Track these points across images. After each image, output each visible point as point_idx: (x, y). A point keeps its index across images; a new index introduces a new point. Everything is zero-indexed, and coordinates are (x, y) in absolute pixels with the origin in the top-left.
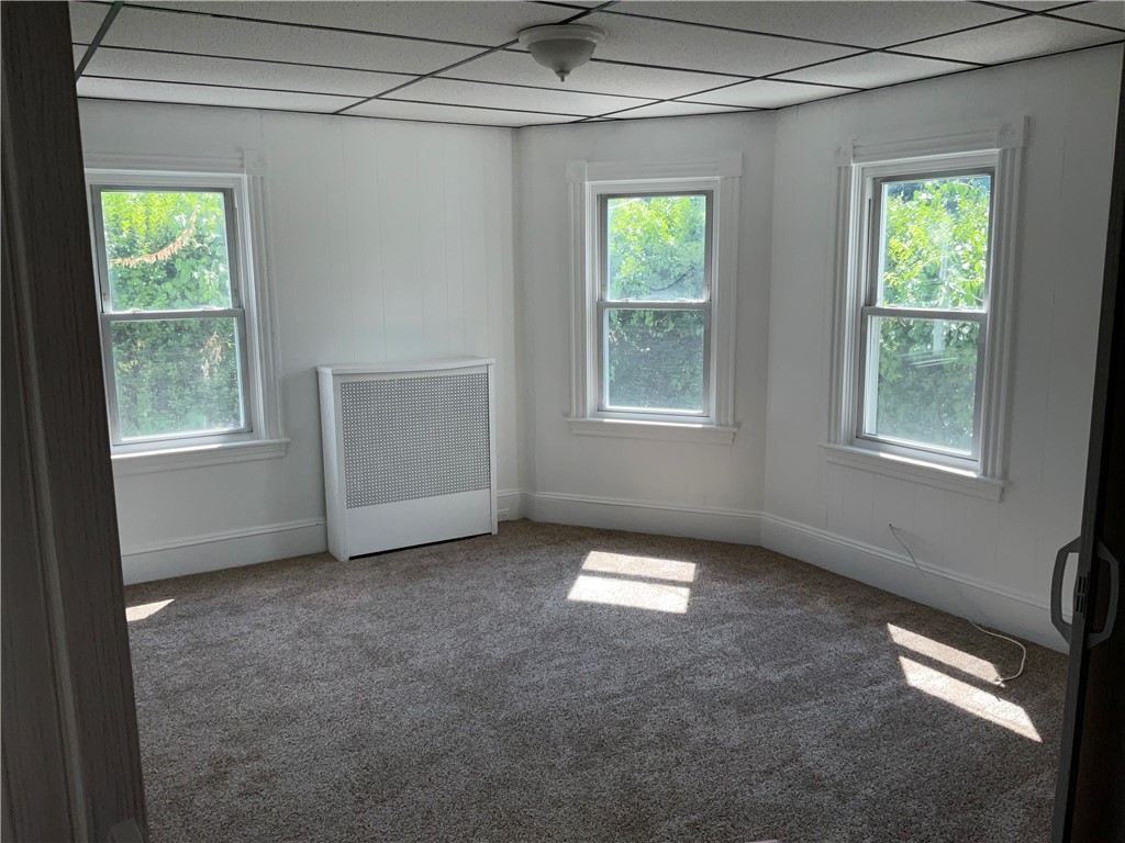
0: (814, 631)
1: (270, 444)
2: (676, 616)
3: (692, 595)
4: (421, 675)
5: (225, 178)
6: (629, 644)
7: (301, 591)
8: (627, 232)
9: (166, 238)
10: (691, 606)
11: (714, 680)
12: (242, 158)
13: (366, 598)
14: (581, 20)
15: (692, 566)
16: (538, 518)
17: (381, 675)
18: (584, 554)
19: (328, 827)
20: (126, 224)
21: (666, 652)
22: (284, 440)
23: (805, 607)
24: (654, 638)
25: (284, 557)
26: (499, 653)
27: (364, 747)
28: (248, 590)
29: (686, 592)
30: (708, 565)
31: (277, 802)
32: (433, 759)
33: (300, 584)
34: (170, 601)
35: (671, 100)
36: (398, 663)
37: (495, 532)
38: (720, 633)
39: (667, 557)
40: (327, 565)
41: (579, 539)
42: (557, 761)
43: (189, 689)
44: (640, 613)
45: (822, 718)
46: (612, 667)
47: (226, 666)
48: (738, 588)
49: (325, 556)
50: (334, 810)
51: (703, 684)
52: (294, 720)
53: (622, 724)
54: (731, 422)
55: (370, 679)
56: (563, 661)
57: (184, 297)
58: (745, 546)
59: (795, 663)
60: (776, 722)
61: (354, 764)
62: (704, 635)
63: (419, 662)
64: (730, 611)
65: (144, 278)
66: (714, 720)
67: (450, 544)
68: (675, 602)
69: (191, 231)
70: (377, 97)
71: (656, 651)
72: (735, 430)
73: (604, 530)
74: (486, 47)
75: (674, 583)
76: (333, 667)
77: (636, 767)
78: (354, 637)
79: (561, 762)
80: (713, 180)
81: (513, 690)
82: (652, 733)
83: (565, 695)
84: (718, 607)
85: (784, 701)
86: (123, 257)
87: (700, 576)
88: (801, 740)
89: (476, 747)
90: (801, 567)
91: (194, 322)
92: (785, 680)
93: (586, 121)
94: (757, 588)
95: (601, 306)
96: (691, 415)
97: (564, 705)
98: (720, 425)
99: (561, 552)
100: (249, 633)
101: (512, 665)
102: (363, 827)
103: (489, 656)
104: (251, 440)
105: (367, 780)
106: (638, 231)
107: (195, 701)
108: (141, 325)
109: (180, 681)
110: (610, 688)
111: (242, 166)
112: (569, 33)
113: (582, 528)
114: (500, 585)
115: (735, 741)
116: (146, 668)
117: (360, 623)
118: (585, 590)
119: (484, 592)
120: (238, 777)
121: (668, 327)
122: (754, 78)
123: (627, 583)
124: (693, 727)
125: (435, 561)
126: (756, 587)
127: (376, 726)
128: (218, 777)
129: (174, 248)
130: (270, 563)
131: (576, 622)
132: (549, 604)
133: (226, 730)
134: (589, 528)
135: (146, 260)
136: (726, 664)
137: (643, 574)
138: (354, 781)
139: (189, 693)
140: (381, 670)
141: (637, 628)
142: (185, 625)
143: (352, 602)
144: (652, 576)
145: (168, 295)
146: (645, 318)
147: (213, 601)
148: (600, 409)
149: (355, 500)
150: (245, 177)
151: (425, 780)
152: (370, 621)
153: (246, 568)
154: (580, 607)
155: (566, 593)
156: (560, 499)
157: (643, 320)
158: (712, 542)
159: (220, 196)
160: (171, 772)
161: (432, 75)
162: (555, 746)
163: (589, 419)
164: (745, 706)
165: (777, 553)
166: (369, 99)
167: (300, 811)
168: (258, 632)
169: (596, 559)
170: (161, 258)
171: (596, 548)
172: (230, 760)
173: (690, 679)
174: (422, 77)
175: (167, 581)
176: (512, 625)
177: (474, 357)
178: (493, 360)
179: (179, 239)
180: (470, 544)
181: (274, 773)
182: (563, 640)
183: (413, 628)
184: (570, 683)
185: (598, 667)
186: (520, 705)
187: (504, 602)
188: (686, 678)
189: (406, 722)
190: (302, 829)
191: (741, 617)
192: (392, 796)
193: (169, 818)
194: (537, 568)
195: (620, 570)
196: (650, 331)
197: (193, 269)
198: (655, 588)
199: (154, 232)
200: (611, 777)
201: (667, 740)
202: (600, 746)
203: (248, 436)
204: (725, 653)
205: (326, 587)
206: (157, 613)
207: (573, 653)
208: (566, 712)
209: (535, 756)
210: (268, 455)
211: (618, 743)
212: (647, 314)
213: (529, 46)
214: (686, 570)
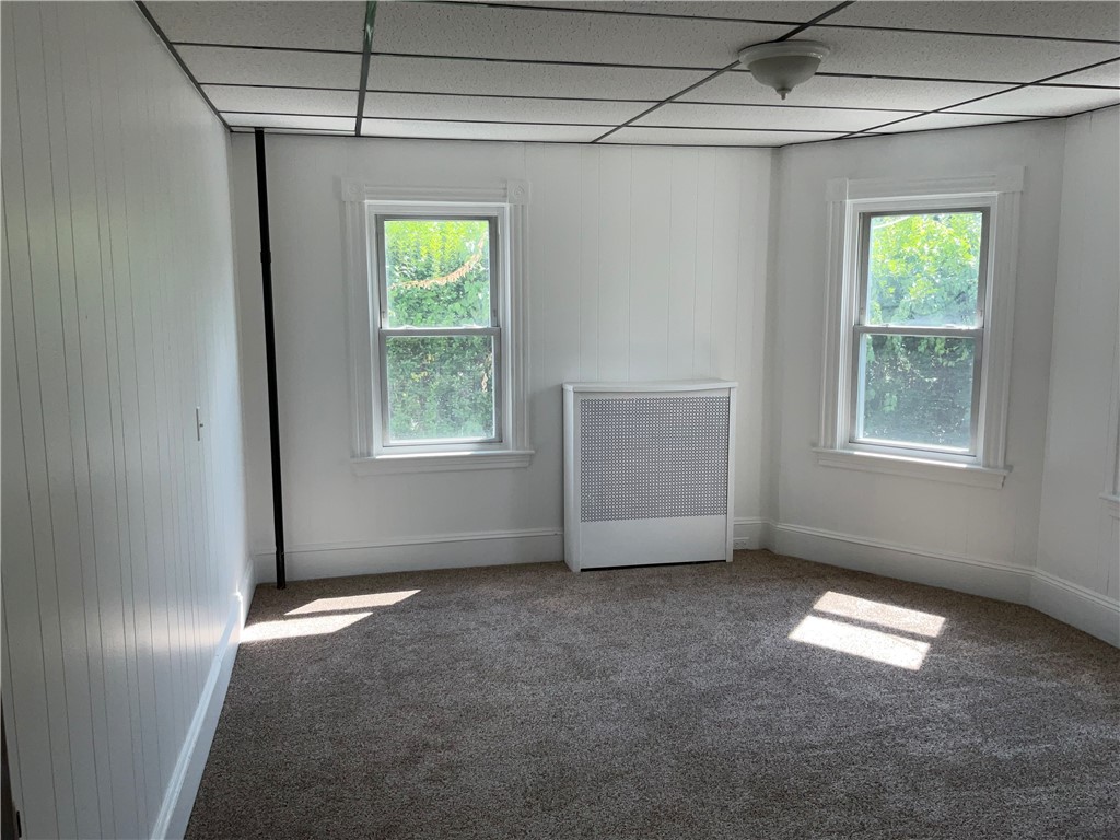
0: (1067, 708)
1: (515, 455)
2: (906, 672)
3: (931, 652)
4: (618, 694)
5: (490, 207)
6: (844, 695)
7: (530, 596)
8: (923, 252)
9: (458, 263)
10: (925, 664)
11: (929, 747)
12: (506, 189)
13: (586, 610)
14: (796, 36)
15: (943, 619)
16: (779, 550)
17: (580, 687)
18: (819, 593)
19: (493, 825)
20: (424, 250)
21: (883, 709)
22: (528, 451)
23: (1064, 681)
24: (874, 692)
25: (525, 562)
26: (702, 684)
27: (546, 754)
28: (484, 589)
29: (924, 647)
30: (959, 620)
31: (455, 792)
32: (609, 778)
33: (531, 589)
34: (417, 591)
35: (936, 111)
36: (599, 677)
37: (729, 559)
38: (952, 697)
39: (913, 608)
40: (559, 574)
41: (818, 577)
42: (731, 803)
43: (410, 674)
44: (866, 663)
45: (1048, 808)
46: (817, 716)
47: (447, 657)
48: (989, 650)
49: (561, 565)
50: (503, 810)
51: (915, 749)
52: (491, 717)
53: (812, 778)
54: (1000, 463)
55: (570, 689)
56: (766, 702)
57: (470, 316)
58: (1010, 604)
59: (1032, 742)
60: (990, 804)
61: (533, 769)
62: (932, 697)
63: (619, 680)
64: (971, 674)
65: (437, 298)
66: (917, 790)
67: (680, 567)
68: (910, 656)
69: (478, 256)
70: (626, 125)
71: (872, 706)
72: (1005, 473)
73: (848, 570)
74: (712, 69)
75: (913, 636)
76: (539, 672)
77: (815, 824)
78: (566, 646)
79: (735, 806)
80: (991, 196)
81: (705, 722)
82: (842, 793)
83: (758, 738)
84: (958, 668)
85: (1006, 781)
86: (420, 279)
87: (947, 632)
88: (1015, 828)
89: (653, 774)
90: (1073, 635)
91: (477, 339)
92: (1015, 758)
93: (849, 137)
94: (1011, 653)
95: (858, 331)
96: (955, 453)
97: (754, 747)
98: (988, 466)
99: (795, 589)
100: (474, 629)
101: (712, 698)
102: (525, 831)
103: (690, 684)
104: (500, 449)
105: (540, 786)
106: (935, 251)
107: (412, 685)
108: (432, 340)
109: (405, 666)
110: (810, 737)
111: (505, 196)
112: (790, 50)
113: (824, 566)
114: (720, 614)
115: (935, 816)
116: (381, 650)
117: (575, 634)
118: (811, 631)
119: (702, 620)
120: (429, 762)
121: (961, 356)
122: (1023, 85)
123: (859, 629)
124: (891, 793)
125: (662, 582)
126: (1007, 650)
127: (563, 736)
128: (413, 759)
129: (462, 271)
130: (510, 566)
131: (791, 664)
132: (767, 641)
133: (430, 717)
134: (833, 567)
135: (438, 283)
136: (949, 731)
137: (880, 622)
138: (528, 785)
139: (409, 678)
140: (582, 682)
141: (857, 679)
142: (423, 615)
143: (572, 613)
144: (890, 626)
145: (456, 313)
146: (935, 345)
147: (452, 596)
148: (852, 440)
149: (589, 515)
150: (507, 205)
151: (594, 796)
152: (585, 633)
153: (488, 568)
154: (800, 649)
155: (789, 632)
156: (802, 532)
157: (931, 348)
158: (972, 596)
159: (486, 224)
160: (375, 748)
161: (670, 100)
162: (733, 788)
163: (838, 450)
164: (958, 779)
165: (1048, 616)
166: (619, 127)
167: (473, 805)
168: (483, 629)
169: (832, 601)
170: (451, 281)
171: (834, 589)
172: (427, 745)
173: (903, 741)
174: (661, 103)
175: (419, 573)
176: (722, 657)
177: (718, 380)
178: (736, 384)
179: (467, 264)
180: (702, 569)
181: (460, 765)
182: (772, 679)
183: (623, 646)
184: (767, 726)
185: (802, 714)
186: (709, 739)
187: (721, 633)
188: (898, 740)
189: (592, 737)
190: (470, 823)
191: (982, 682)
192: (560, 808)
193: (361, 790)
194: (764, 603)
195: (855, 615)
196: (940, 359)
197: (479, 291)
198: (890, 638)
199: (447, 257)
200: (784, 830)
201: (856, 802)
202: (781, 796)
203: (497, 445)
204: (950, 719)
205: (553, 595)
206: (403, 601)
207: (779, 695)
208: (755, 754)
209: (709, 794)
210: (513, 465)
211: (801, 797)
212: (938, 341)
213: (750, 66)
214: (931, 623)
